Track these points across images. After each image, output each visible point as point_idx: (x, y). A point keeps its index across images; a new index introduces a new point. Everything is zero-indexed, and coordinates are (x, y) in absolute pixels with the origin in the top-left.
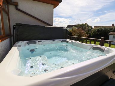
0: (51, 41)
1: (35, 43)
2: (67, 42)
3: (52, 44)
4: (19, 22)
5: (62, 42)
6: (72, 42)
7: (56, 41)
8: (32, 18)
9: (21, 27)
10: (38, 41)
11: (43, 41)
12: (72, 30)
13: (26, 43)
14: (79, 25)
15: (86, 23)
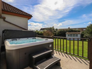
0: (26, 39)
1: (17, 40)
2: (36, 39)
3: (27, 40)
4: (6, 29)
5: (33, 39)
6: (38, 38)
7: (29, 38)
8: (14, 25)
9: (8, 31)
10: (18, 39)
11: (21, 39)
12: (44, 32)
13: (11, 40)
14: (48, 28)
15: (53, 27)
